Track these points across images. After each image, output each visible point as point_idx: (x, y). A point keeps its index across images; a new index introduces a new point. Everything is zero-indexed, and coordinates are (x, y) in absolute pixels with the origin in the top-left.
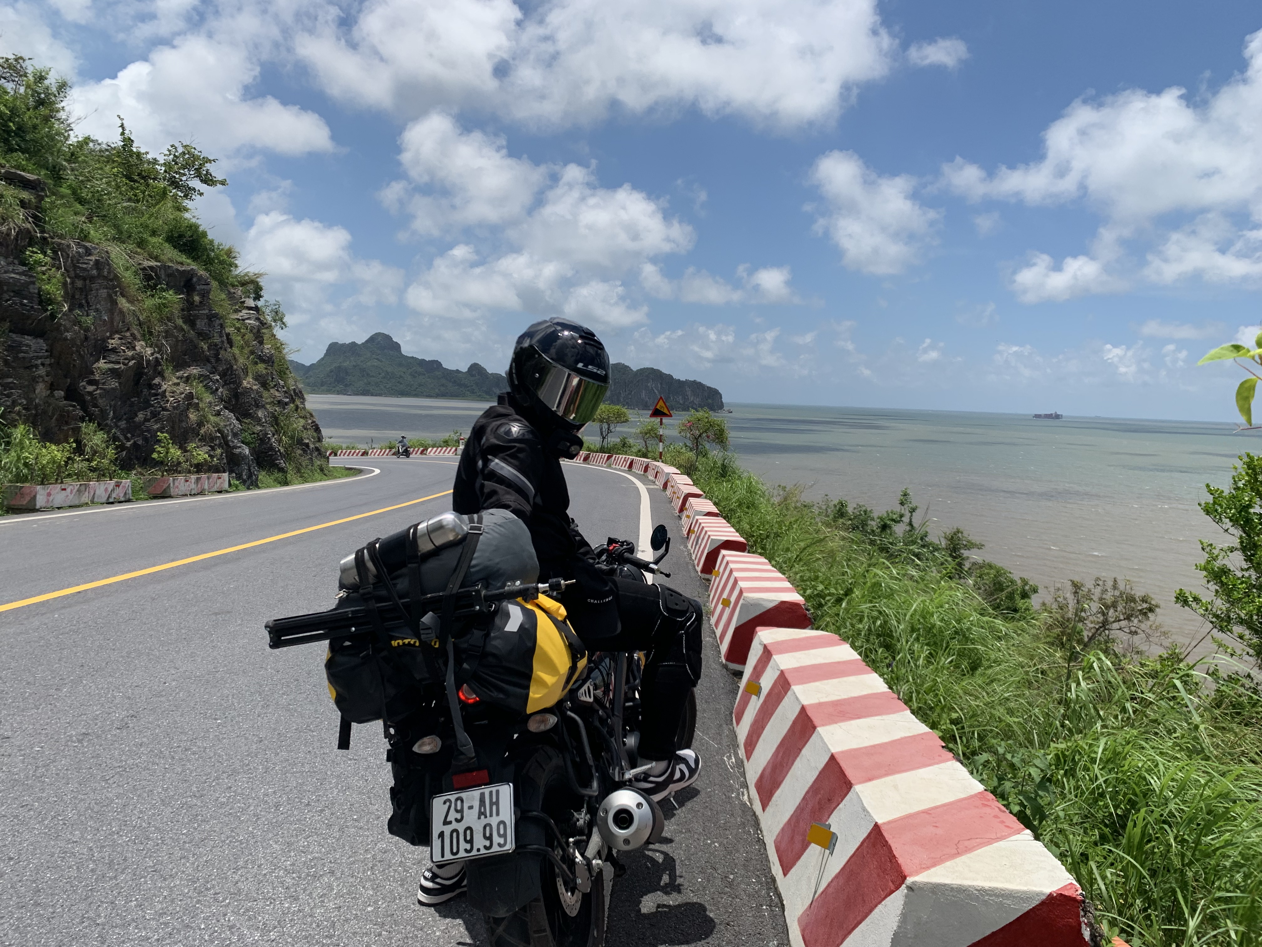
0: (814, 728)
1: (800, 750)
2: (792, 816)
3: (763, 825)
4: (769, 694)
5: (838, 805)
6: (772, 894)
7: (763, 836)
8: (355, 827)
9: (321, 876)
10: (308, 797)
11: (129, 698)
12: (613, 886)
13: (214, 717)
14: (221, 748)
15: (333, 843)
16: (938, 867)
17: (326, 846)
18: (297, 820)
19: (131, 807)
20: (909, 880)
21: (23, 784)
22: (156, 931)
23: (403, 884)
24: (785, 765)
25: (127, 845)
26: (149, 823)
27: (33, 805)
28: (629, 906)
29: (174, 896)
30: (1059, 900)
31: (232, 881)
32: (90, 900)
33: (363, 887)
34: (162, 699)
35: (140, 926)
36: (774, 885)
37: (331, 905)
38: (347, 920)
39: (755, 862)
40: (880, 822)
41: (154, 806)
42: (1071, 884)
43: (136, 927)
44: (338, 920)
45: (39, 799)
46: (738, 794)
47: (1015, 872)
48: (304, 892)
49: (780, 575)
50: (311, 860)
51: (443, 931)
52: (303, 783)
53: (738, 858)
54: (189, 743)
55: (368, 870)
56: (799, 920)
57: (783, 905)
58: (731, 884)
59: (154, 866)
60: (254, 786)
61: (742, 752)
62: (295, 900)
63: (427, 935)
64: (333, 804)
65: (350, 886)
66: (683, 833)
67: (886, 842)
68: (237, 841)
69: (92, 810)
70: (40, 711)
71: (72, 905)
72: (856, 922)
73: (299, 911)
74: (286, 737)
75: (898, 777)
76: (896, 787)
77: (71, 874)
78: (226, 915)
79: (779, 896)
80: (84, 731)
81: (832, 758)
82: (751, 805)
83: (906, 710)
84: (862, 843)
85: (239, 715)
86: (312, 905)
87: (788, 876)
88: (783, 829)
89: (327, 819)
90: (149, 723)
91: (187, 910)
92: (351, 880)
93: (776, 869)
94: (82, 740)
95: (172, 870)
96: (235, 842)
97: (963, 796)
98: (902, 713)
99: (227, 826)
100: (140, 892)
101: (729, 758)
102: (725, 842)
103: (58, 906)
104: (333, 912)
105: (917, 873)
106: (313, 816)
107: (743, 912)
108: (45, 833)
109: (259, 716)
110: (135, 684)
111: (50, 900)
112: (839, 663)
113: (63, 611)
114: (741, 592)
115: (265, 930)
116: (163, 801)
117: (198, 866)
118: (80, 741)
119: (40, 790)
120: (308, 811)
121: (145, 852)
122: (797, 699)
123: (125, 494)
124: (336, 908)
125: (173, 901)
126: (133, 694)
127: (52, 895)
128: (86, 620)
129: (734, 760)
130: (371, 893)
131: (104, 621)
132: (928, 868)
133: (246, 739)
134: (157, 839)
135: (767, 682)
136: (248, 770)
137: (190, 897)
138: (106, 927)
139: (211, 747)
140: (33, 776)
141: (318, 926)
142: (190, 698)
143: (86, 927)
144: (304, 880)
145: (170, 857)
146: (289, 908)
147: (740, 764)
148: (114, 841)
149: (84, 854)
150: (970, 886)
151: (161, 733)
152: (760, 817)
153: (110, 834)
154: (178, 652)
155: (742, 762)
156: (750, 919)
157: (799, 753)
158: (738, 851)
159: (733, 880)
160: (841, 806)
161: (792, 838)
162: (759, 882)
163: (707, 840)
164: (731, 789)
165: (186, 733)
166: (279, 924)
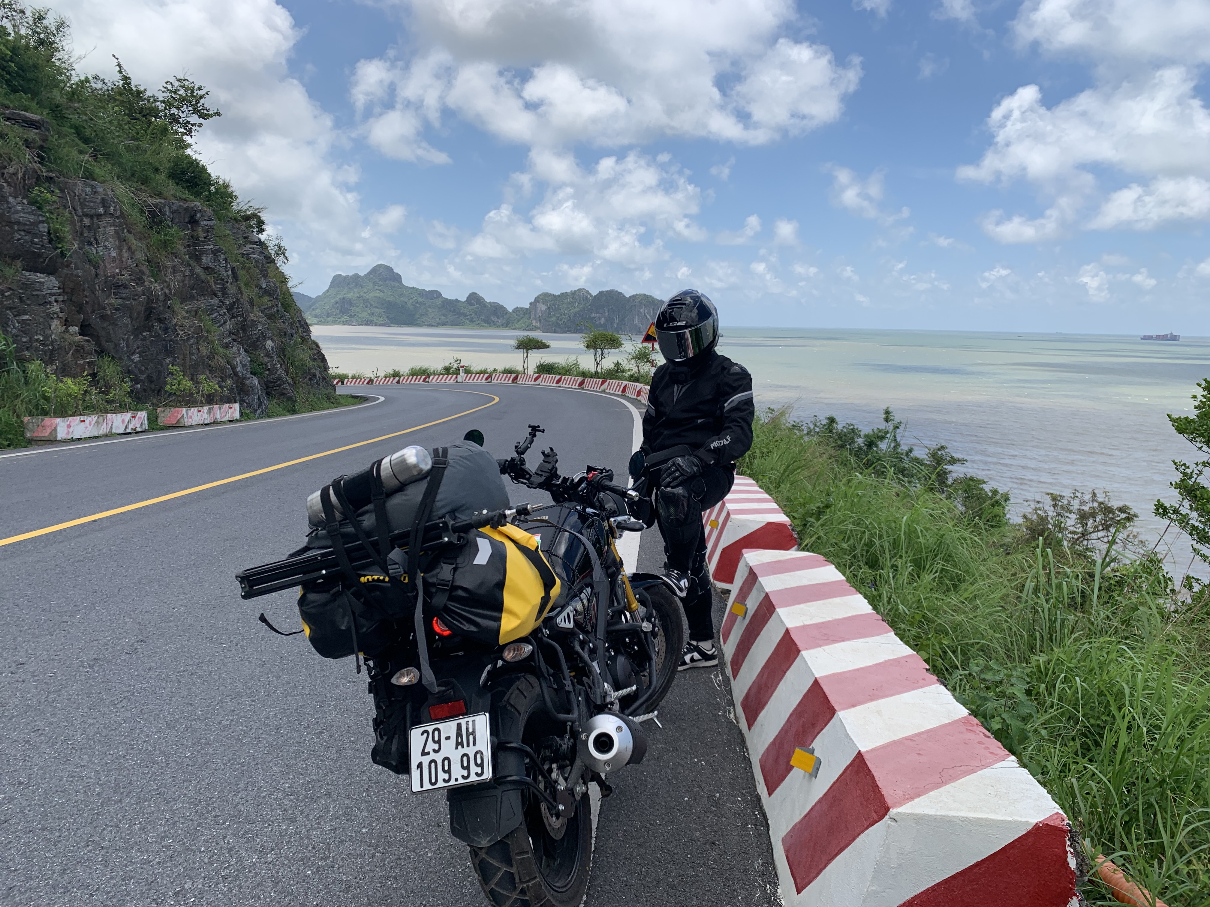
0: (799, 651)
1: (785, 673)
2: (777, 737)
3: (748, 743)
4: (754, 615)
5: (822, 729)
6: (757, 813)
7: (748, 754)
8: (352, 749)
9: (318, 797)
10: (308, 720)
11: (139, 623)
12: (601, 807)
13: (219, 641)
14: (226, 672)
15: (330, 765)
16: (921, 798)
17: (324, 768)
18: (297, 742)
19: (138, 731)
20: (893, 812)
21: (35, 709)
22: (158, 853)
23: (396, 806)
24: (769, 686)
25: (133, 769)
26: (155, 747)
27: (44, 730)
28: (617, 826)
29: (176, 819)
30: (1046, 831)
31: (232, 804)
32: (95, 824)
33: (359, 809)
34: (171, 624)
35: (143, 849)
36: (759, 804)
37: (327, 827)
38: (342, 842)
39: (741, 781)
40: (863, 750)
41: (160, 731)
42: (1057, 813)
43: (139, 850)
44: (334, 842)
45: (51, 723)
46: (725, 712)
47: (1000, 802)
48: (301, 814)
49: (767, 496)
50: (309, 782)
51: (435, 852)
52: (304, 705)
53: (724, 776)
54: (195, 667)
55: (364, 791)
56: (784, 841)
57: (768, 825)
58: (717, 803)
59: (158, 789)
60: (257, 710)
61: (729, 671)
62: (292, 822)
63: (420, 856)
64: (332, 726)
65: (346, 808)
66: (671, 752)
67: (870, 771)
68: (240, 764)
69: (100, 734)
70: (54, 637)
71: (78, 829)
72: (839, 848)
73: (296, 833)
74: (288, 660)
75: (882, 702)
76: (879, 713)
77: (78, 797)
78: (226, 837)
79: (764, 815)
80: (95, 656)
81: (816, 682)
82: (738, 723)
83: (890, 632)
84: (846, 770)
85: (243, 639)
86: (309, 826)
87: (773, 795)
88: (768, 749)
89: (325, 742)
90: (158, 648)
91: (188, 833)
92: (348, 802)
93: (762, 789)
94: (94, 665)
95: (174, 793)
96: (236, 765)
97: (947, 721)
98: (885, 635)
99: (229, 748)
100: (143, 815)
101: (717, 676)
102: (711, 761)
103: (64, 830)
104: (329, 834)
105: (900, 804)
106: (311, 739)
107: (729, 830)
108: (55, 758)
109: (262, 640)
110: (145, 610)
111: (57, 824)
112: (823, 584)
113: (79, 539)
114: (728, 514)
115: (263, 851)
116: (168, 724)
117: (200, 789)
118: (91, 667)
119: (51, 715)
120: (308, 734)
121: (149, 776)
122: (782, 622)
123: (142, 424)
124: (332, 830)
125: (174, 823)
126: (143, 619)
127: (59, 819)
128: (101, 548)
129: (721, 678)
130: (366, 814)
131: (118, 549)
132: (912, 799)
133: (250, 662)
134: (162, 762)
135: (752, 603)
136: (251, 693)
137: (191, 820)
138: (110, 851)
139: (216, 671)
140: (45, 701)
141: (314, 848)
142: (197, 623)
143: (90, 851)
144: (302, 802)
145: (174, 780)
146: (286, 830)
147: (727, 682)
148: (120, 764)
149: (91, 778)
150: (954, 817)
151: (169, 657)
152: (746, 735)
153: (117, 758)
154: (186, 578)
155: (729, 680)
156: (735, 838)
157: (783, 676)
158: (724, 770)
159: (719, 799)
160: (824, 731)
161: (778, 757)
162: (744, 801)
163: (694, 758)
164: (718, 707)
165: (192, 658)
166: (276, 846)
